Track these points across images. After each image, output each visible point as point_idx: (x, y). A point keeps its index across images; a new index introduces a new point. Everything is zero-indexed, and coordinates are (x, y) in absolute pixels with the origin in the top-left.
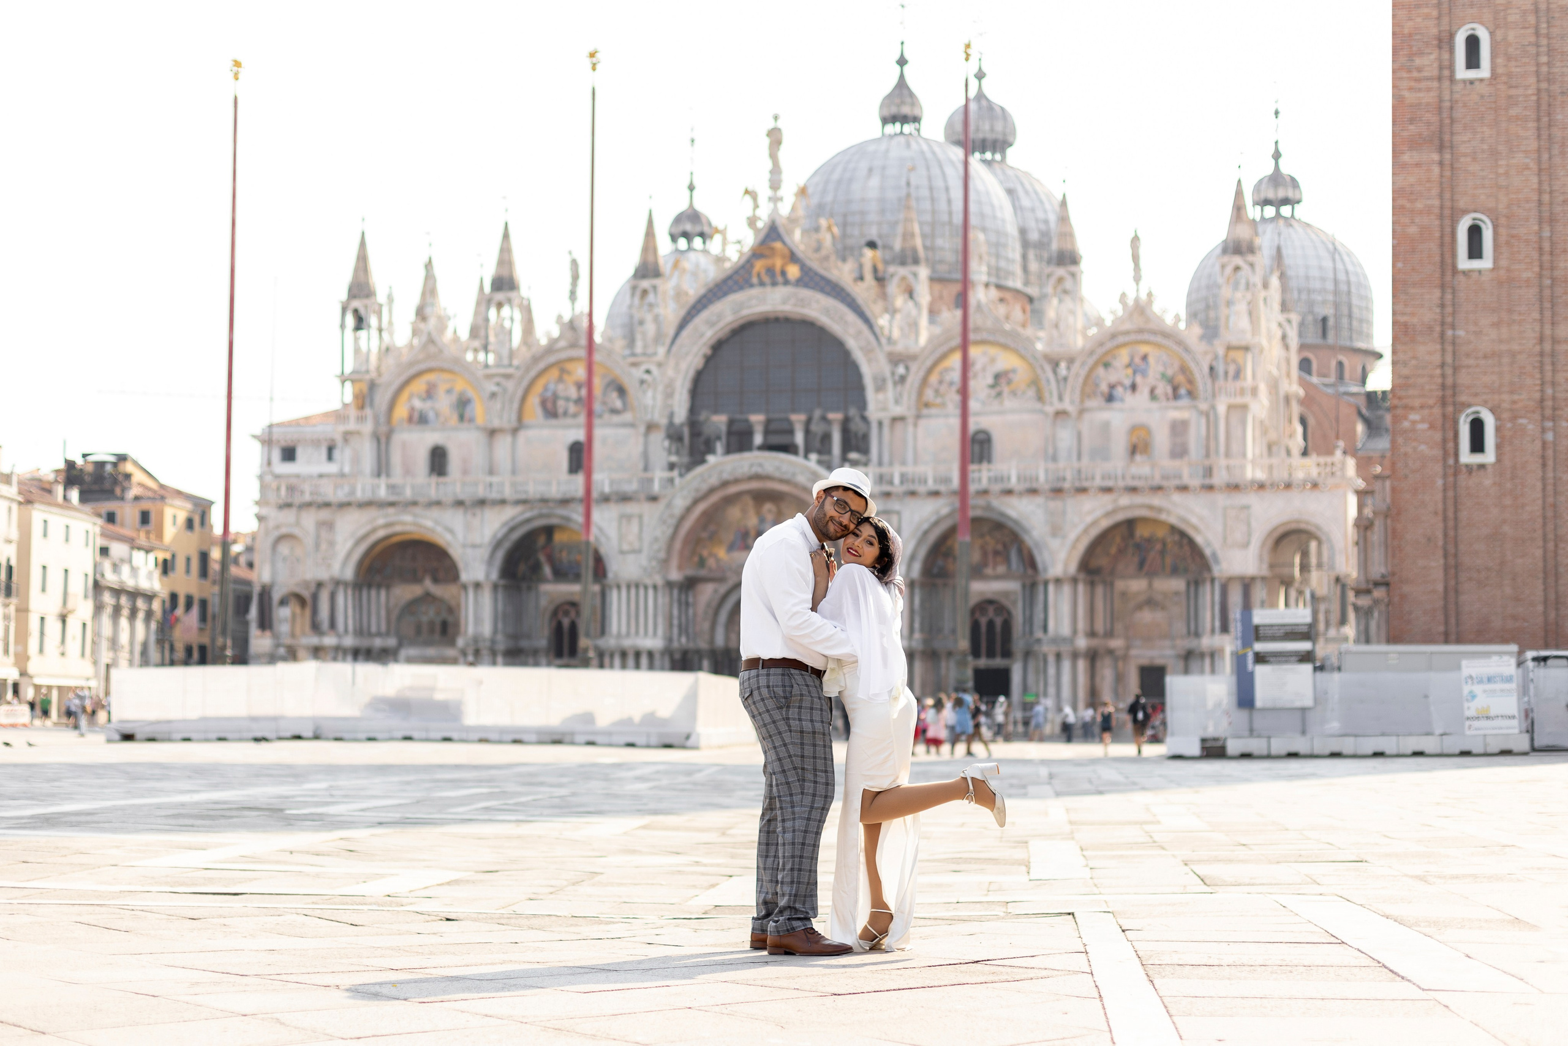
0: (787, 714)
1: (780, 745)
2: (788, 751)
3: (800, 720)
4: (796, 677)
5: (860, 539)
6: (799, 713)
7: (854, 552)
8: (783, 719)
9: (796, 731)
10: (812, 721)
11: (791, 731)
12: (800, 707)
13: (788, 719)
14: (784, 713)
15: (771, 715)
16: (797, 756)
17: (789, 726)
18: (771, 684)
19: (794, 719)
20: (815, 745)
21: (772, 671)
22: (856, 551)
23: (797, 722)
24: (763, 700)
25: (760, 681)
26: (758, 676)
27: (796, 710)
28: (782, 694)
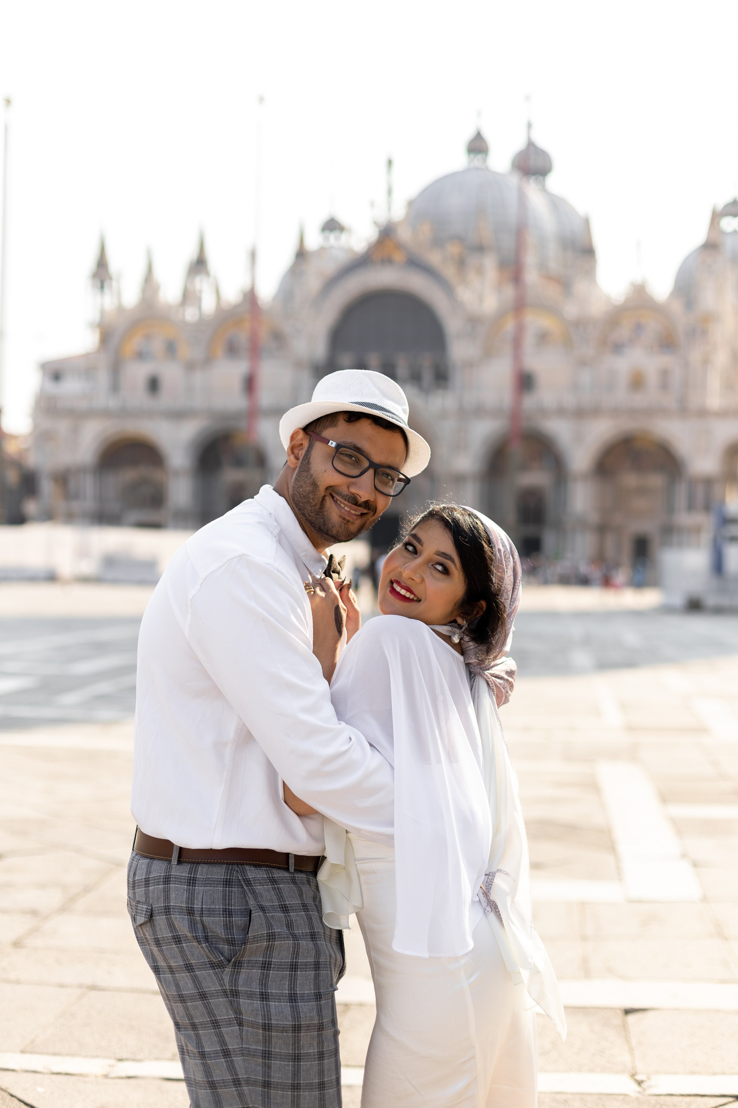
0: (234, 981)
1: (216, 1052)
2: (231, 1068)
3: (264, 997)
4: (258, 888)
5: (419, 560)
6: (264, 981)
7: (403, 592)
8: (225, 992)
9: (253, 1025)
10: (293, 998)
11: (240, 1024)
12: (266, 966)
13: (235, 994)
14: (227, 979)
15: (195, 980)
16: (254, 1083)
17: (238, 1011)
18: (197, 906)
19: (250, 996)
20: (297, 1058)
21: (203, 871)
22: (408, 590)
23: (257, 1003)
24: (177, 940)
25: (173, 896)
26: (167, 880)
27: (257, 972)
28: (220, 932)
